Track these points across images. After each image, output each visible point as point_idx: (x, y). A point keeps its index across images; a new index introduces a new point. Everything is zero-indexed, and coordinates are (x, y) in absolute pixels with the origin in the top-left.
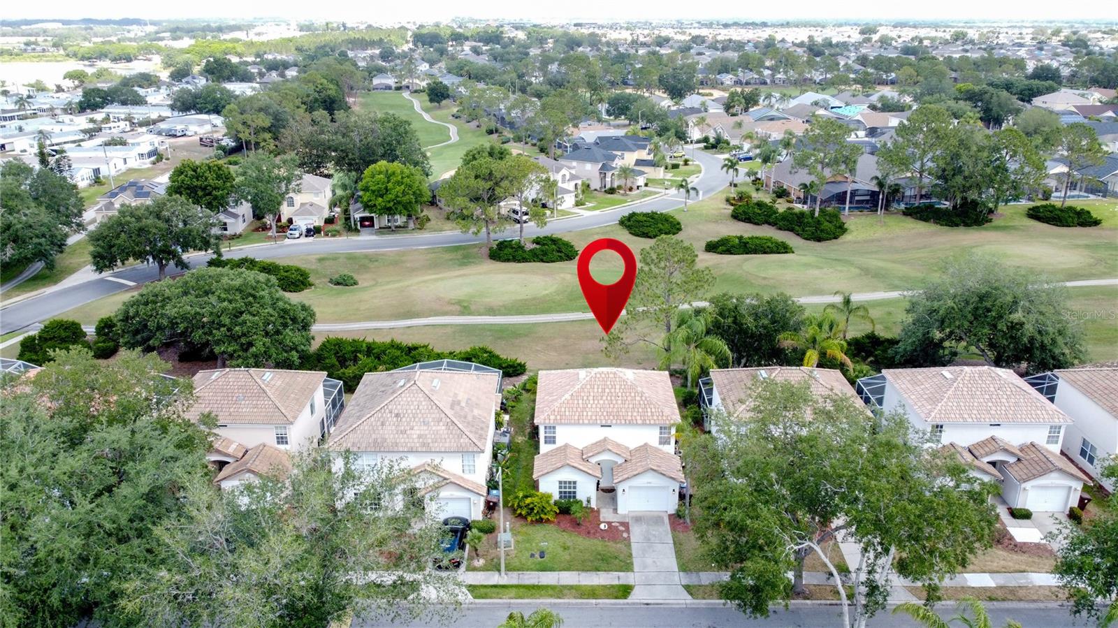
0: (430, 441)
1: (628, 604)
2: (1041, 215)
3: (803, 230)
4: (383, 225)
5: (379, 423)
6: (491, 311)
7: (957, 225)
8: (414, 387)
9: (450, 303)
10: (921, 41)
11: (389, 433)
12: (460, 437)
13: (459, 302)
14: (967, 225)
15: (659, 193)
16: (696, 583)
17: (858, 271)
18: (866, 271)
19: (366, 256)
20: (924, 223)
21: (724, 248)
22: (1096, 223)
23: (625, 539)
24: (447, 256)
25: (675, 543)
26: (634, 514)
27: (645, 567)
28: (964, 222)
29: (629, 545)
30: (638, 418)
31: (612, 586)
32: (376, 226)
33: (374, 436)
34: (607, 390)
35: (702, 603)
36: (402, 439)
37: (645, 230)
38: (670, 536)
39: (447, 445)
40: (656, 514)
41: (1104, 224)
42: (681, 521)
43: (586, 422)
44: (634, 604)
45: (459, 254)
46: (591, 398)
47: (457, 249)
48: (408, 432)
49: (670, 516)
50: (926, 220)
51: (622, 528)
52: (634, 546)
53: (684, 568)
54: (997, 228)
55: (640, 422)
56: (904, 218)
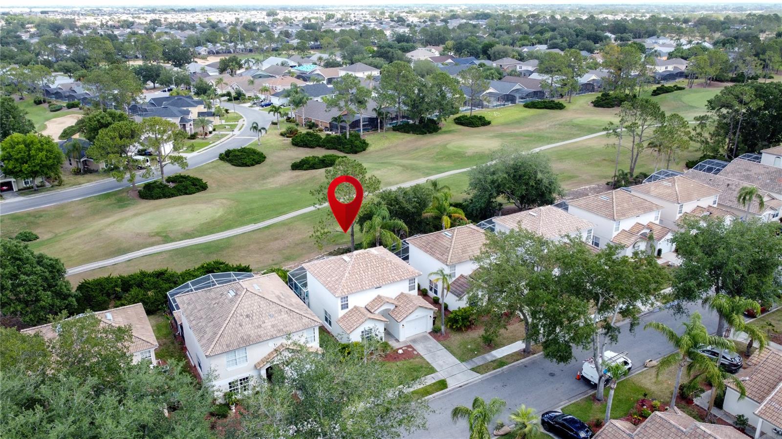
0: (282, 327)
1: (450, 391)
2: (463, 122)
3: (344, 148)
4: (21, 187)
5: (238, 326)
6: (187, 235)
7: (426, 133)
8: (248, 293)
9: (150, 236)
10: (309, 20)
11: (248, 329)
12: (301, 319)
13: (157, 234)
14: (430, 132)
15: (227, 135)
16: (476, 366)
17: (401, 168)
18: (405, 168)
19: (29, 214)
20: (407, 134)
21: (308, 166)
22: (489, 123)
23: (417, 355)
24: (104, 202)
25: (446, 348)
26: (410, 339)
27: (442, 366)
28: (428, 131)
29: (422, 358)
30: (396, 277)
31: (434, 384)
32: (15, 189)
33: (239, 336)
34: (369, 265)
35: (487, 375)
36: (261, 332)
37: (244, 161)
38: (439, 345)
39: (295, 326)
40: (422, 335)
41: (492, 123)
42: (439, 334)
43: (367, 288)
44: (453, 389)
45: (113, 200)
46: (362, 272)
47: (107, 196)
48: (263, 326)
49: (430, 333)
50: (408, 132)
51: (410, 349)
52: (425, 357)
53: (462, 360)
54: (446, 132)
55: (399, 279)
56: (394, 132)
